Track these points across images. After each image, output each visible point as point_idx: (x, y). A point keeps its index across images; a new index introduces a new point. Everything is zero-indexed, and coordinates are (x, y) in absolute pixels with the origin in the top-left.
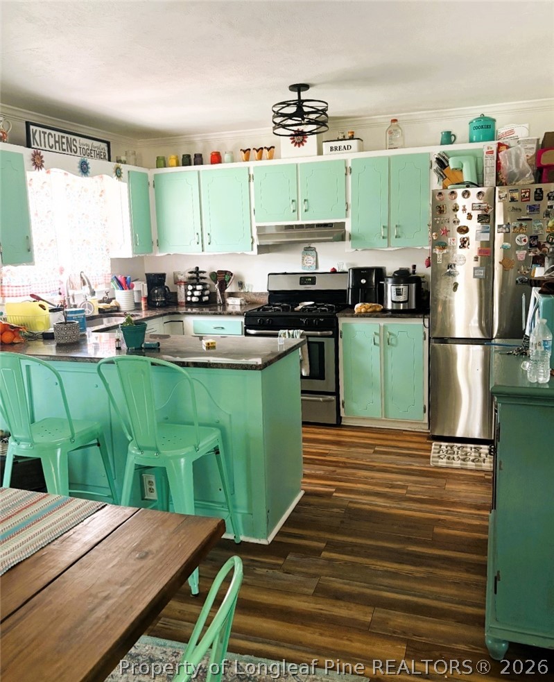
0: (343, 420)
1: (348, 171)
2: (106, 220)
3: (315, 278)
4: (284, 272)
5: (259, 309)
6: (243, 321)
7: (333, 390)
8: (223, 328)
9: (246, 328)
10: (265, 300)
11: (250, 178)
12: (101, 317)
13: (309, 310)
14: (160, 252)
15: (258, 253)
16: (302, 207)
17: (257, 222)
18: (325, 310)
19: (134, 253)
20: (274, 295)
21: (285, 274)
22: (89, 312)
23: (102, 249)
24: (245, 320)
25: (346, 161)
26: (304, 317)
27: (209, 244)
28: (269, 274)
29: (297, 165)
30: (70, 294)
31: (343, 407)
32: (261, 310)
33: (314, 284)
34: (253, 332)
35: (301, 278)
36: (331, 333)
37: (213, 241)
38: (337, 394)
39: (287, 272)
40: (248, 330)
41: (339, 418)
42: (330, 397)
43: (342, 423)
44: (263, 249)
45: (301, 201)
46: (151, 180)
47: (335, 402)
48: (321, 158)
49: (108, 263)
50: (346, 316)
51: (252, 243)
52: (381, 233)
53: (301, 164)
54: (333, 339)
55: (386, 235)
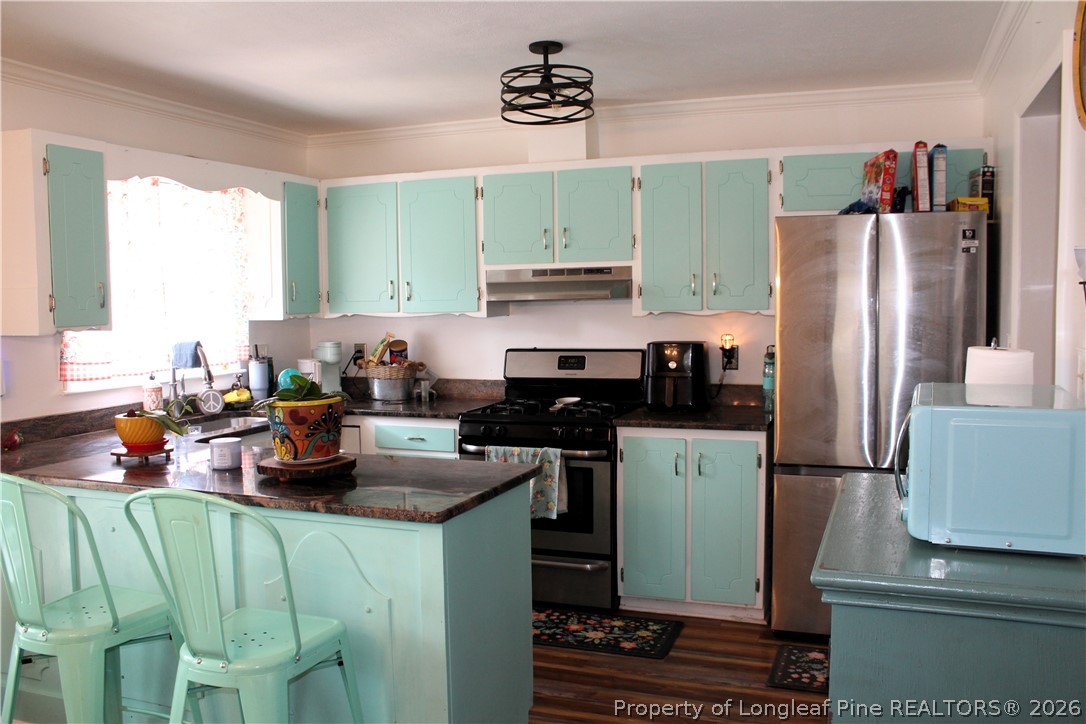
0: (622, 602)
1: (635, 184)
2: (246, 260)
3: (584, 358)
4: (533, 347)
5: (484, 409)
6: (458, 428)
7: (607, 551)
8: (423, 439)
9: (461, 442)
10: (501, 393)
11: (478, 193)
12: (229, 416)
13: (571, 412)
14: (331, 312)
15: (488, 316)
16: (560, 241)
17: (486, 263)
18: (596, 414)
19: (286, 313)
20: (514, 385)
21: (535, 350)
22: (215, 407)
23: (236, 306)
24: (461, 426)
25: (631, 168)
26: (559, 425)
27: (409, 299)
28: (508, 350)
29: (553, 173)
30: (179, 378)
31: (622, 580)
32: (488, 411)
33: (582, 367)
34: (471, 448)
35: (560, 357)
36: (605, 452)
37: (414, 295)
38: (612, 557)
39: (538, 347)
40: (464, 445)
41: (616, 599)
42: (601, 563)
43: (622, 607)
44: (496, 309)
45: (558, 231)
46: (322, 197)
47: (609, 572)
48: (594, 164)
49: (246, 329)
50: (629, 425)
51: (479, 299)
52: (690, 286)
53: (559, 172)
54: (609, 463)
55: (698, 290)
